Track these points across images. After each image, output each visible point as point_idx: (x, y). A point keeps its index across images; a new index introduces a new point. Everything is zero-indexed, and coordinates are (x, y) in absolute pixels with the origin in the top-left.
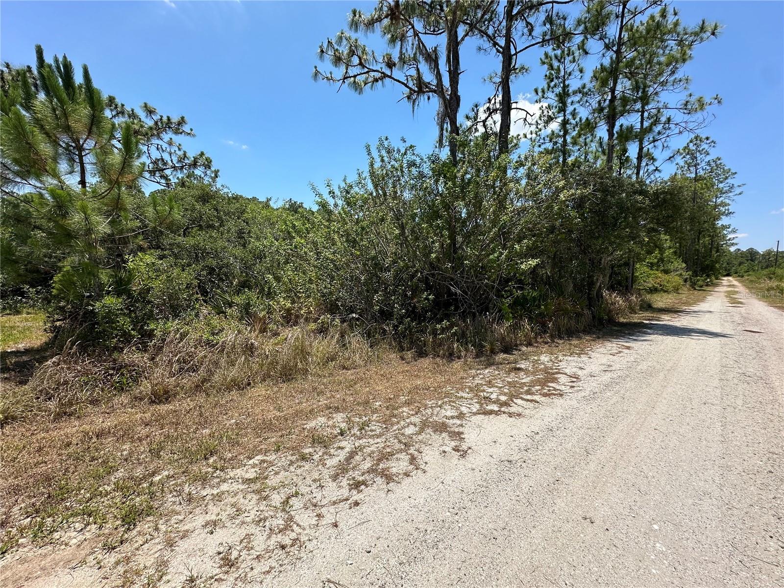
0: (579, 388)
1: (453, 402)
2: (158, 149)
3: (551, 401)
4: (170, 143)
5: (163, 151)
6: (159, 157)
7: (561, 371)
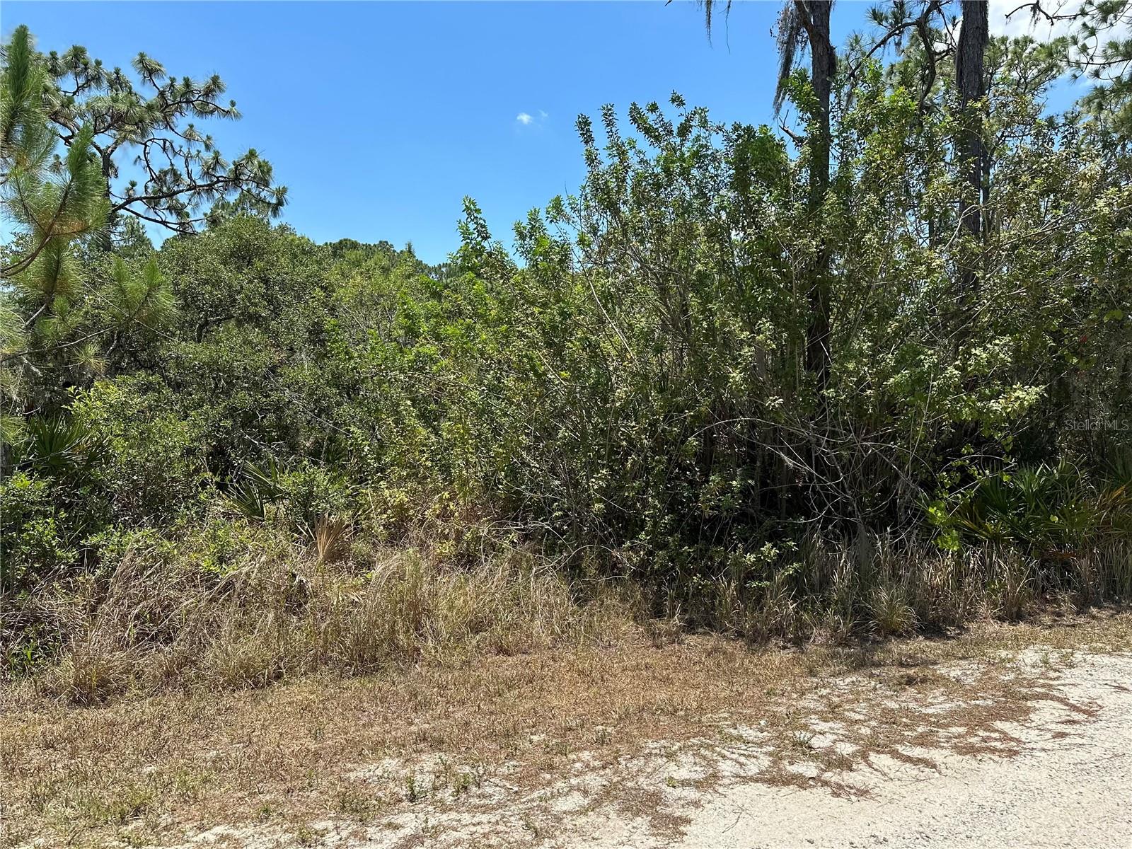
0: (1079, 741)
1: (710, 747)
2: (164, 149)
3: (975, 764)
4: (189, 137)
5: (175, 153)
6: (167, 167)
7: (1056, 693)
